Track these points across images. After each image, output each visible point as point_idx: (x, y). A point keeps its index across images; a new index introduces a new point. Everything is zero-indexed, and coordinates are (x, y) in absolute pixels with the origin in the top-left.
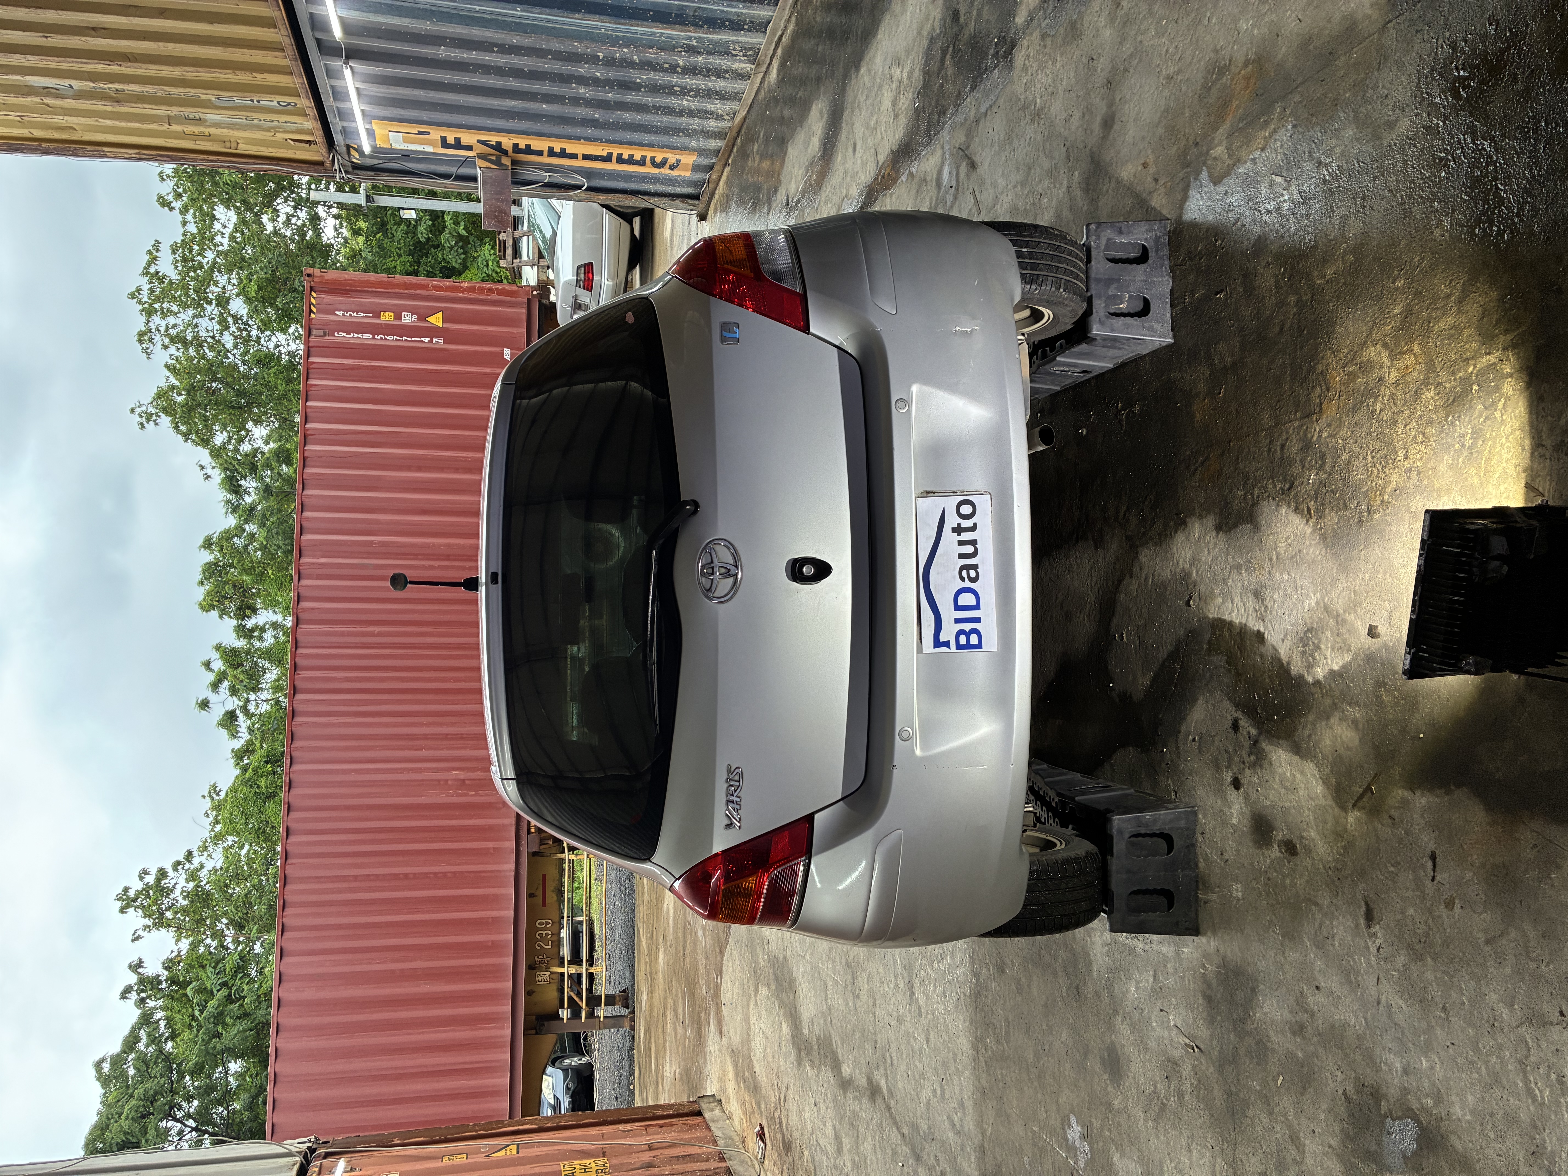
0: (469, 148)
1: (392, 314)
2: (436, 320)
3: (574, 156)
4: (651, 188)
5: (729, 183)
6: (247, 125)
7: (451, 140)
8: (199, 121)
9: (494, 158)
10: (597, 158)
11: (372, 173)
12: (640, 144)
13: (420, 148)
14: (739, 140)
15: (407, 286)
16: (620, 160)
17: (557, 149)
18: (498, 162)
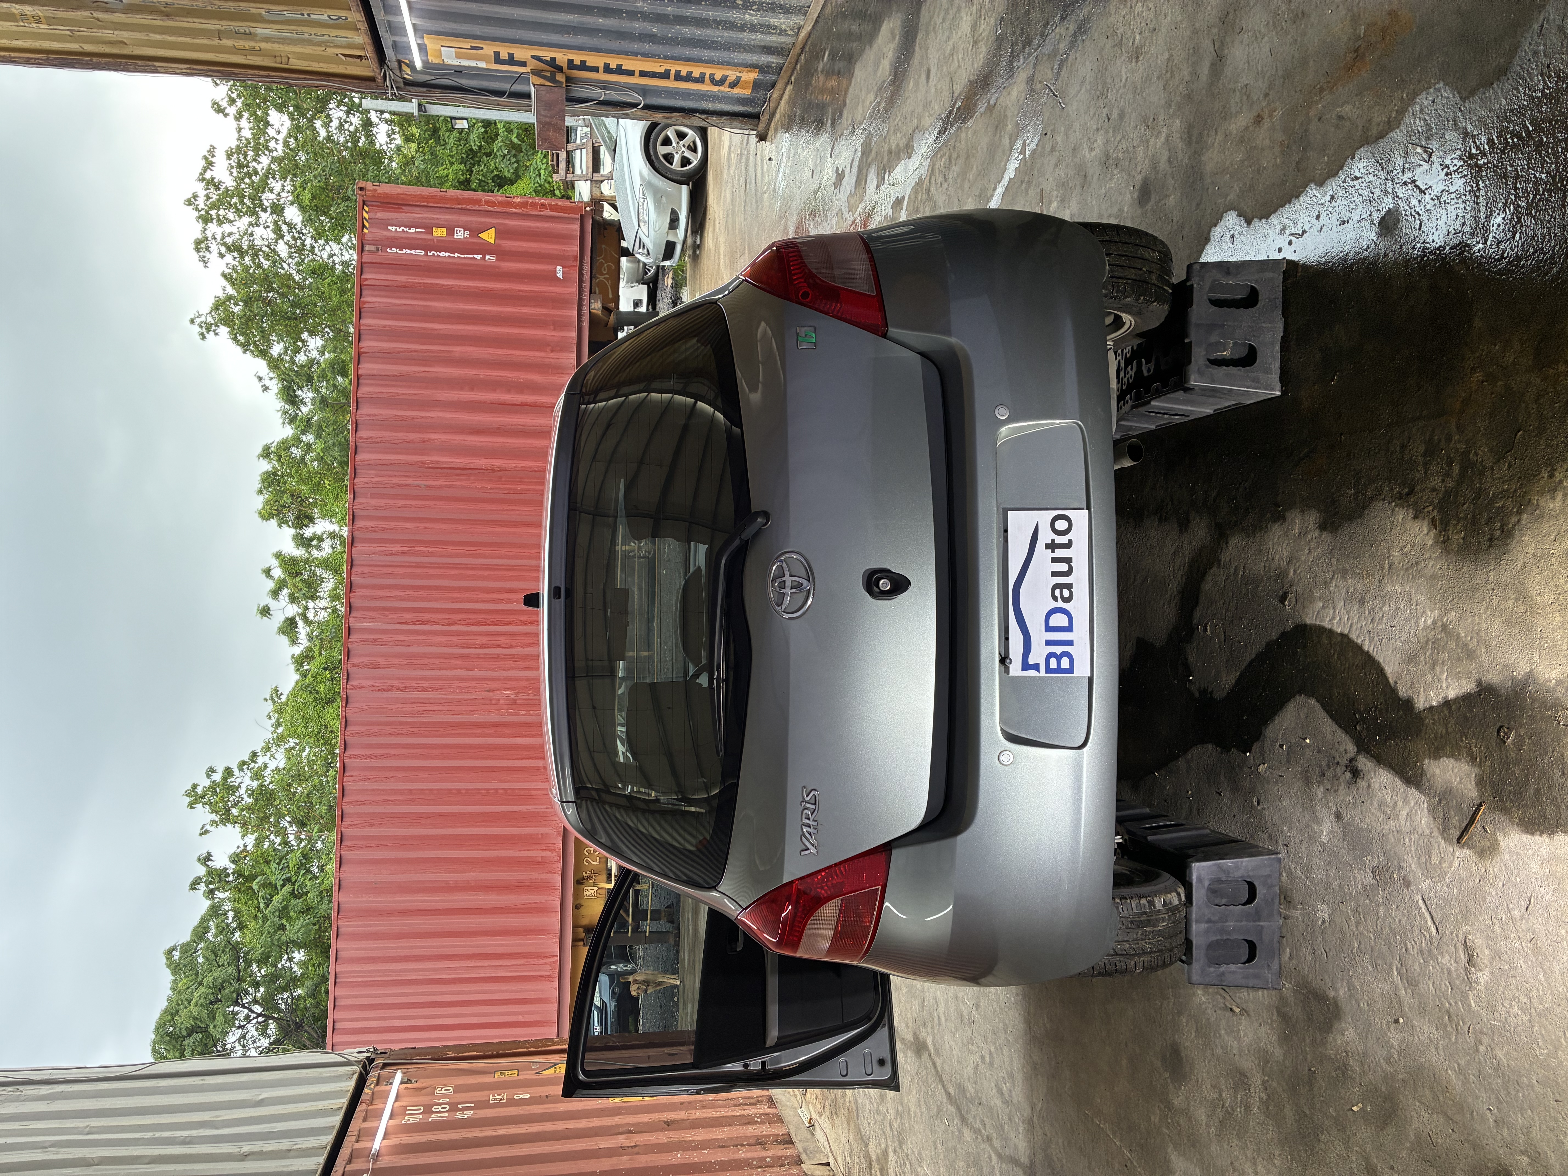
0: (523, 64)
1: (444, 230)
2: (489, 236)
3: (631, 73)
4: (710, 106)
5: (792, 103)
6: (298, 40)
7: (504, 55)
8: (250, 36)
9: (548, 74)
10: (654, 75)
11: (424, 90)
12: (699, 61)
13: (473, 64)
14: (803, 57)
15: (458, 201)
16: (678, 77)
17: (613, 66)
18: (552, 79)
